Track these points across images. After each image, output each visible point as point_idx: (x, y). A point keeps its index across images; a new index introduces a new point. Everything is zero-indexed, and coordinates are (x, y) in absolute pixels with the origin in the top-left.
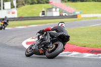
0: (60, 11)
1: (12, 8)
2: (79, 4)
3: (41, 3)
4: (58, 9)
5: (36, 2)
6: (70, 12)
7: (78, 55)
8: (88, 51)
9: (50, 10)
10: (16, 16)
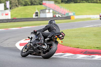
0: (53, 12)
1: (5, 9)
2: (72, 5)
3: (34, 5)
4: (51, 11)
5: (30, 3)
6: (63, 13)
7: (71, 56)
8: (82, 53)
9: (43, 11)
10: (9, 17)
